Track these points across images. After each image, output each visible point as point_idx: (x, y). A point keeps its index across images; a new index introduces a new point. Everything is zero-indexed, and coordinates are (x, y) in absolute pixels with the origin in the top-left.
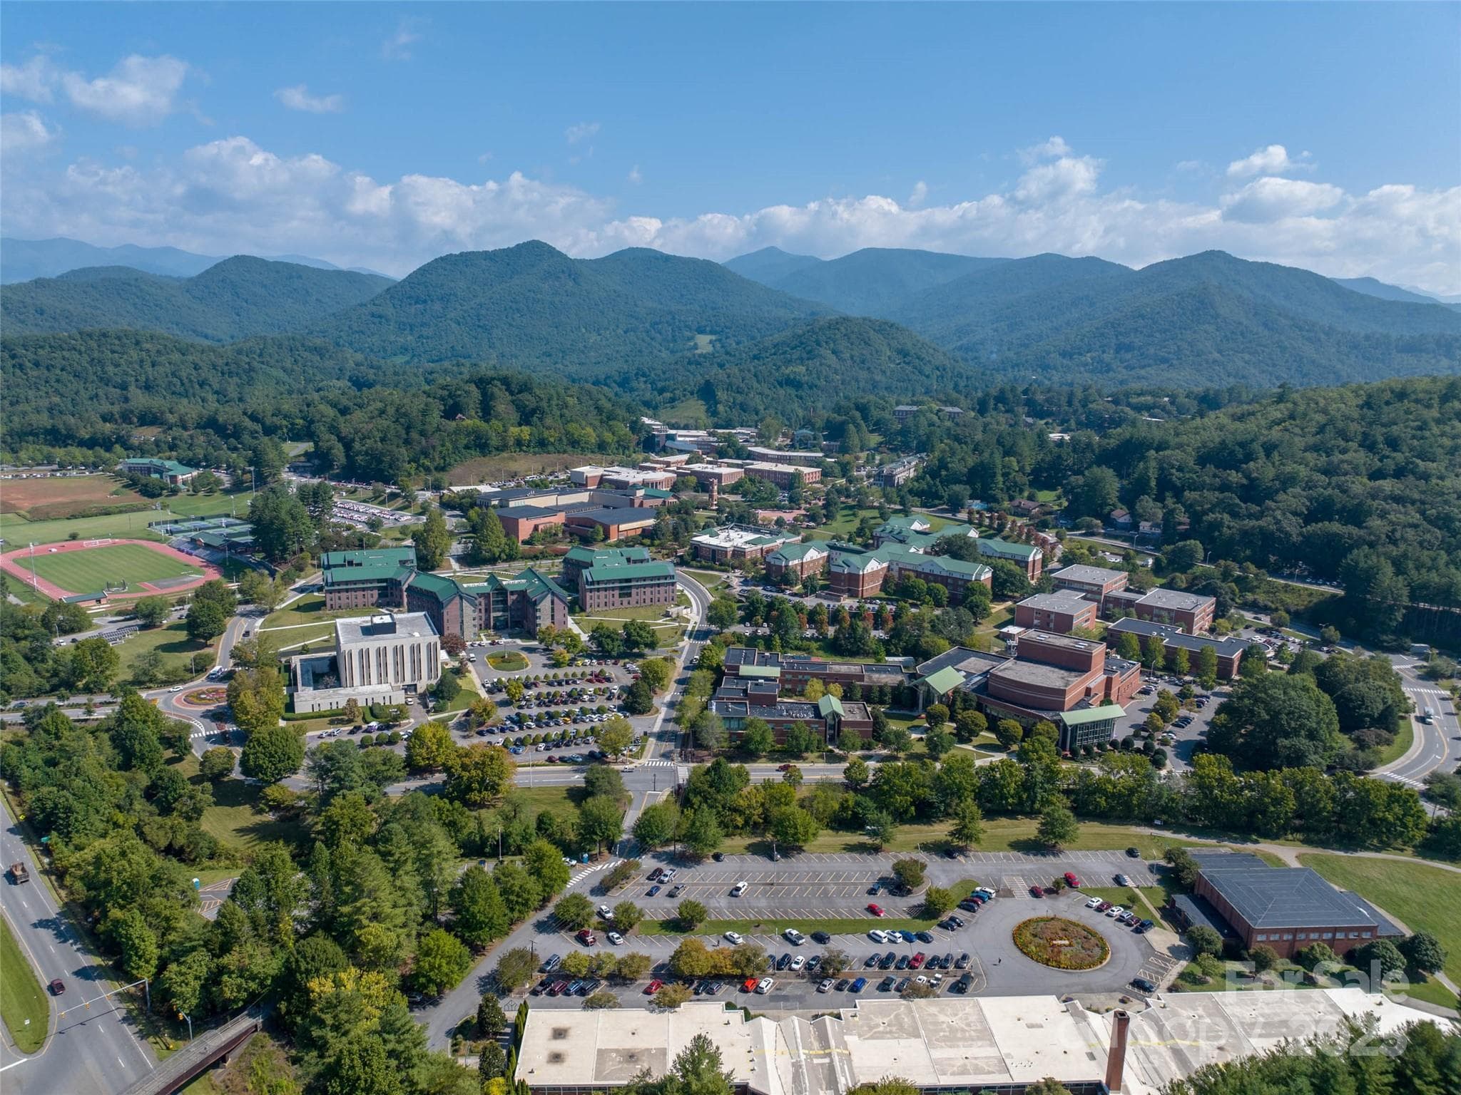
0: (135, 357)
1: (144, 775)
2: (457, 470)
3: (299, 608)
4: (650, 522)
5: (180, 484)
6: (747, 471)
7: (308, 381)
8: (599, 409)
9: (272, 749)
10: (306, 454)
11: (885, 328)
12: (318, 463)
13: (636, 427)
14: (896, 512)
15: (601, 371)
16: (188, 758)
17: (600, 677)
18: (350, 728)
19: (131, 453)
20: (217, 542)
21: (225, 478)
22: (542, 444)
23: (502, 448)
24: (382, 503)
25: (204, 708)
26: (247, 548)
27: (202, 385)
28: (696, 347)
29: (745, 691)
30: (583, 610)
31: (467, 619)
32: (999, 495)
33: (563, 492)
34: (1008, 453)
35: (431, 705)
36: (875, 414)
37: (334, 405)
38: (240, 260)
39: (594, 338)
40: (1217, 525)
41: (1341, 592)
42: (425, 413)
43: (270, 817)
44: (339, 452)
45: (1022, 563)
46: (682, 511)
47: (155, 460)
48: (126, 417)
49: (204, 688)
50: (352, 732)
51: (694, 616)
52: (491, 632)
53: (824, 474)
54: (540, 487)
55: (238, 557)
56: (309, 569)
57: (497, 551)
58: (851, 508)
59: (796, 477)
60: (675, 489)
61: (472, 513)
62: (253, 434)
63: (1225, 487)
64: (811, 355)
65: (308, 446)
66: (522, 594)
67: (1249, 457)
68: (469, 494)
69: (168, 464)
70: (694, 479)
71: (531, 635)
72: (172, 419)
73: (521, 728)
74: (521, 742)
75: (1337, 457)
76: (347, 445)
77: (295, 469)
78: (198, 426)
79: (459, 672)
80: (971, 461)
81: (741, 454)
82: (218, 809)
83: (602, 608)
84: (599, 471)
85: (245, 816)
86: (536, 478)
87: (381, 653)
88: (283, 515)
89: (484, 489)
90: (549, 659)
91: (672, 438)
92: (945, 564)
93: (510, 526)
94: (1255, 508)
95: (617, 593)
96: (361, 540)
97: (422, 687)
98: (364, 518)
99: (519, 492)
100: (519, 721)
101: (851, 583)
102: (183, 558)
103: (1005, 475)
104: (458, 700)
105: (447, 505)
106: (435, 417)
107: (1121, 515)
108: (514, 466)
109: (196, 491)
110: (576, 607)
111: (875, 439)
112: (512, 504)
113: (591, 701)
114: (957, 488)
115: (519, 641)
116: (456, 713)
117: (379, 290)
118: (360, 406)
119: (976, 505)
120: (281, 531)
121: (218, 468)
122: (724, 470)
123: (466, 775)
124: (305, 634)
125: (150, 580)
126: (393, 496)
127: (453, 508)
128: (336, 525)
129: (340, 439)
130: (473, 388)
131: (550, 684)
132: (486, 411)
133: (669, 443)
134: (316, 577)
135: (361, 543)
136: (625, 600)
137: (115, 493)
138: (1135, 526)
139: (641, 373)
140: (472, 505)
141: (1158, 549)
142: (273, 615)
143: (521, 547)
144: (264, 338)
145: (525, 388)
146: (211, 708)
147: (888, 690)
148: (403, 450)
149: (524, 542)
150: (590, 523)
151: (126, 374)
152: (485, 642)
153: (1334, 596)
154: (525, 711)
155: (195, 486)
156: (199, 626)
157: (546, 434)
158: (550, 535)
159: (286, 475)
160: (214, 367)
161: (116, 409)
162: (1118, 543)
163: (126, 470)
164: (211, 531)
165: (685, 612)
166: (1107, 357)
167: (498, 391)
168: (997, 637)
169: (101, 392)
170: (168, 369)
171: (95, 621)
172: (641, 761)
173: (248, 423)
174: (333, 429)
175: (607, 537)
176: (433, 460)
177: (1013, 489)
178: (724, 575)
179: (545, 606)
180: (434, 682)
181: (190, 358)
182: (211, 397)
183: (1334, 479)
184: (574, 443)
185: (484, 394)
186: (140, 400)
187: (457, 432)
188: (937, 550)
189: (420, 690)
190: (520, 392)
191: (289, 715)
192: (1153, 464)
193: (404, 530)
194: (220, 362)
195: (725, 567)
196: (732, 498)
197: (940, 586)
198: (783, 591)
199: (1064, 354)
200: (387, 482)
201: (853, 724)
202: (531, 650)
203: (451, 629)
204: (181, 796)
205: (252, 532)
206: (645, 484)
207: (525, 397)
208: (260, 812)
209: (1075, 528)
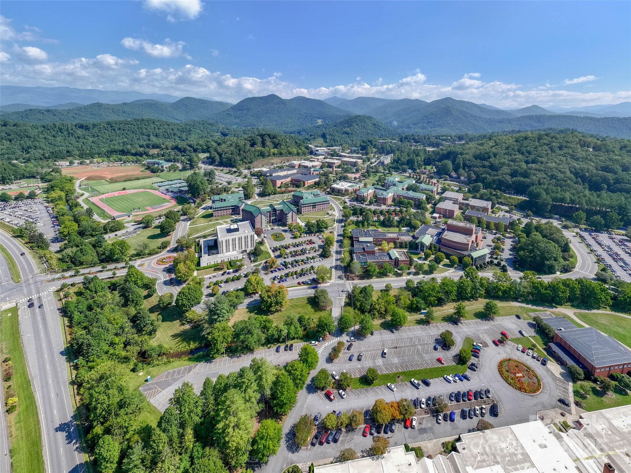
0: (153, 127)
1: (133, 309)
2: (255, 163)
3: (204, 217)
4: (317, 179)
5: (164, 168)
6: (342, 161)
7: (208, 133)
8: (296, 143)
9: (189, 296)
10: (207, 157)
11: (369, 118)
12: (211, 161)
13: (307, 148)
14: (387, 173)
15: (292, 130)
16: (155, 295)
17: (311, 242)
18: (222, 272)
19: (149, 157)
20: (176, 190)
21: (180, 165)
22: (281, 154)
23: (269, 155)
24: (232, 174)
25: (164, 267)
26: (186, 192)
27: (174, 135)
28: (317, 123)
29: (364, 249)
30: (301, 213)
31: (263, 222)
32: (416, 168)
33: (289, 170)
34: (417, 156)
35: (252, 259)
36: (374, 143)
37: (216, 142)
38: (188, 98)
39: (290, 120)
40: (486, 178)
41: (528, 199)
42: (245, 145)
43: (187, 327)
44: (217, 158)
45: (432, 192)
46: (325, 175)
47: (157, 160)
48: (148, 146)
49: (165, 256)
50: (223, 275)
51: (337, 214)
52: (271, 224)
53: (363, 161)
54: (281, 168)
55: (182, 196)
56: (207, 200)
57: (270, 192)
58: (374, 172)
59: (356, 163)
60: (321, 168)
61: (261, 178)
62: (190, 151)
63: (484, 166)
64: (351, 125)
65: (207, 155)
66: (282, 211)
67: (489, 157)
68: (260, 172)
69: (161, 161)
70: (327, 164)
71: (284, 225)
72: (163, 146)
73: (286, 268)
74: (287, 275)
75: (514, 157)
76: (220, 155)
77: (203, 163)
78: (172, 149)
79: (261, 243)
80: (407, 158)
81: (338, 155)
82: (165, 324)
83: (307, 212)
84: (299, 162)
85: (176, 327)
86: (279, 165)
87: (234, 240)
88: (198, 183)
89: (265, 169)
90: (292, 235)
91: (317, 151)
92: (411, 194)
93: (274, 183)
94: (495, 173)
95: (311, 207)
96: (225, 189)
97: (248, 250)
98: (226, 180)
99: (275, 170)
100: (285, 265)
101: (384, 201)
102: (163, 196)
103: (417, 162)
104: (262, 256)
105: (252, 175)
106: (248, 147)
107: (454, 174)
108: (273, 161)
109: (170, 171)
110: (299, 212)
111: (374, 150)
112: (274, 175)
113: (309, 253)
114: (405, 166)
115: (281, 227)
116: (261, 262)
117: (229, 107)
118: (224, 142)
119: (410, 171)
120: (198, 188)
121: (178, 162)
122: (335, 161)
123: (269, 300)
124: (205, 228)
125: (149, 206)
126: (235, 172)
127: (255, 176)
128: (217, 183)
129: (218, 153)
130: (259, 137)
131: (294, 247)
132: (264, 144)
133: (317, 152)
134: (209, 203)
135: (226, 190)
136: (314, 209)
137: (142, 171)
138: (459, 178)
139: (303, 130)
140: (261, 175)
141: (468, 185)
142: (194, 220)
143: (278, 190)
144: (195, 121)
145: (274, 137)
146: (167, 266)
147: (408, 243)
148: (238, 157)
149: (279, 188)
150: (299, 181)
151: (150, 132)
152: (269, 228)
153: (525, 200)
154: (287, 260)
155: (170, 169)
156: (165, 229)
157: (282, 151)
158: (286, 185)
159: (200, 165)
160: (178, 130)
161: (145, 143)
162: (455, 183)
163: (146, 163)
164: (173, 186)
165: (334, 213)
166: (425, 125)
167: (267, 138)
168: (431, 217)
169: (141, 137)
170: (163, 130)
171: (126, 225)
172: (332, 281)
173: (188, 148)
174: (216, 150)
175: (304, 185)
176: (248, 160)
177: (419, 166)
178: (343, 198)
179: (290, 215)
180: (253, 248)
181: (171, 127)
182: (177, 138)
183: (516, 164)
184: (290, 153)
185: (263, 139)
186: (154, 140)
187: (255, 151)
188: (408, 189)
189: (248, 252)
190: (273, 138)
191: (198, 268)
192: (461, 159)
193: (239, 185)
194: (180, 128)
195: (343, 195)
196: (338, 169)
197: (411, 201)
198: (363, 204)
199: (414, 124)
200: (233, 167)
201: (403, 261)
202: (285, 231)
203: (257, 226)
204: (147, 324)
205: (188, 187)
206: (313, 166)
207: (275, 140)
208: (183, 324)
209: (441, 178)
